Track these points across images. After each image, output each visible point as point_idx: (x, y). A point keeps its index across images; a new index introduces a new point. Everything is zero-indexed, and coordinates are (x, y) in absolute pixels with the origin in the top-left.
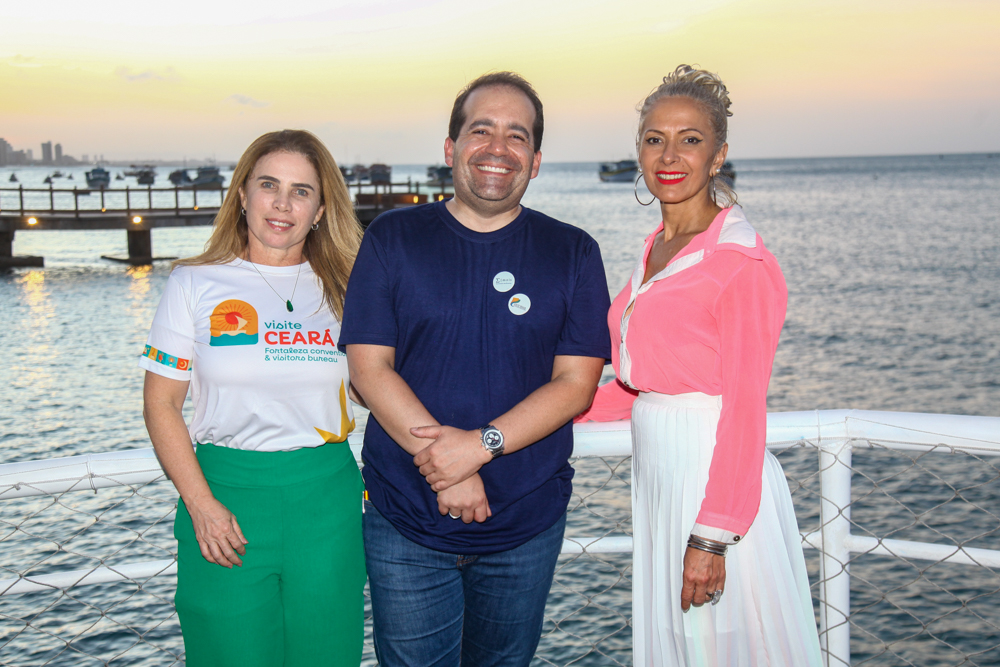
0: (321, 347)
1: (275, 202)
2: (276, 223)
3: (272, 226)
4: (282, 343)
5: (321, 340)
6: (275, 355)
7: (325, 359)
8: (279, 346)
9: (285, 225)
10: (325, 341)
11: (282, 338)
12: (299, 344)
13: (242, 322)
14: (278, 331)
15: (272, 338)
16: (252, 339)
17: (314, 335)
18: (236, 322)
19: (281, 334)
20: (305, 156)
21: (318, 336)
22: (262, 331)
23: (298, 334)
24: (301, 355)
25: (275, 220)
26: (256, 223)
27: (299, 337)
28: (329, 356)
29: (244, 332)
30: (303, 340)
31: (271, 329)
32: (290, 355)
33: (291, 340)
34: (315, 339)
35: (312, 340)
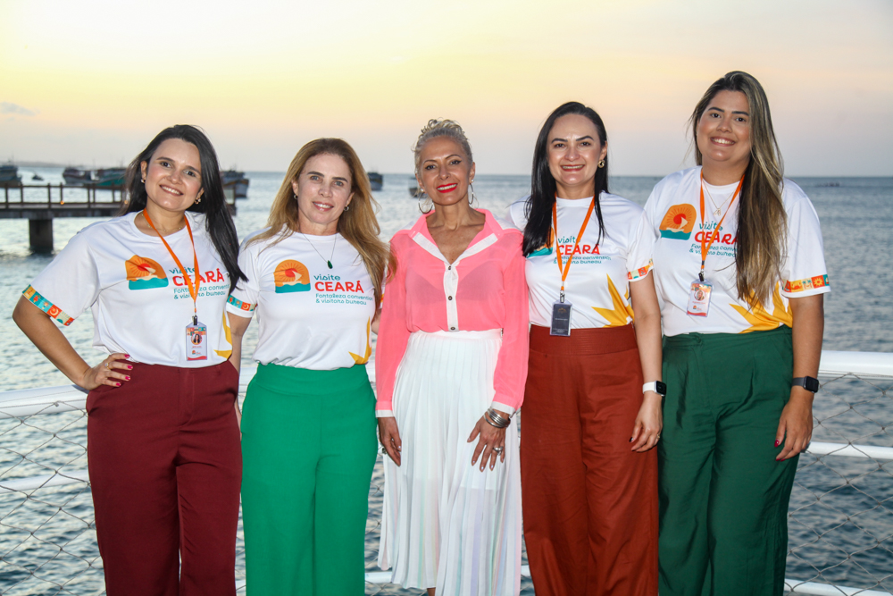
0: (355, 293)
1: (321, 190)
2: (321, 206)
3: (318, 208)
4: (327, 290)
5: (354, 288)
6: (323, 299)
7: (358, 302)
8: (325, 292)
9: (327, 207)
10: (357, 289)
11: (327, 287)
12: (340, 291)
13: (298, 276)
14: (324, 282)
15: (320, 286)
16: (306, 287)
17: (350, 285)
18: (294, 276)
19: (326, 283)
20: (342, 157)
21: (353, 285)
22: (313, 282)
23: (338, 284)
24: (341, 299)
25: (320, 203)
26: (305, 205)
27: (339, 286)
28: (360, 300)
29: (300, 282)
30: (342, 288)
31: (319, 280)
32: (334, 299)
33: (334, 288)
34: (350, 288)
35: (348, 288)
